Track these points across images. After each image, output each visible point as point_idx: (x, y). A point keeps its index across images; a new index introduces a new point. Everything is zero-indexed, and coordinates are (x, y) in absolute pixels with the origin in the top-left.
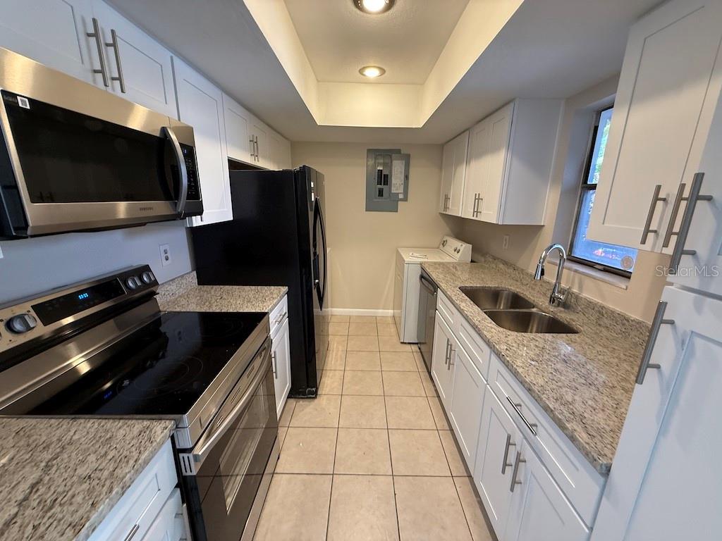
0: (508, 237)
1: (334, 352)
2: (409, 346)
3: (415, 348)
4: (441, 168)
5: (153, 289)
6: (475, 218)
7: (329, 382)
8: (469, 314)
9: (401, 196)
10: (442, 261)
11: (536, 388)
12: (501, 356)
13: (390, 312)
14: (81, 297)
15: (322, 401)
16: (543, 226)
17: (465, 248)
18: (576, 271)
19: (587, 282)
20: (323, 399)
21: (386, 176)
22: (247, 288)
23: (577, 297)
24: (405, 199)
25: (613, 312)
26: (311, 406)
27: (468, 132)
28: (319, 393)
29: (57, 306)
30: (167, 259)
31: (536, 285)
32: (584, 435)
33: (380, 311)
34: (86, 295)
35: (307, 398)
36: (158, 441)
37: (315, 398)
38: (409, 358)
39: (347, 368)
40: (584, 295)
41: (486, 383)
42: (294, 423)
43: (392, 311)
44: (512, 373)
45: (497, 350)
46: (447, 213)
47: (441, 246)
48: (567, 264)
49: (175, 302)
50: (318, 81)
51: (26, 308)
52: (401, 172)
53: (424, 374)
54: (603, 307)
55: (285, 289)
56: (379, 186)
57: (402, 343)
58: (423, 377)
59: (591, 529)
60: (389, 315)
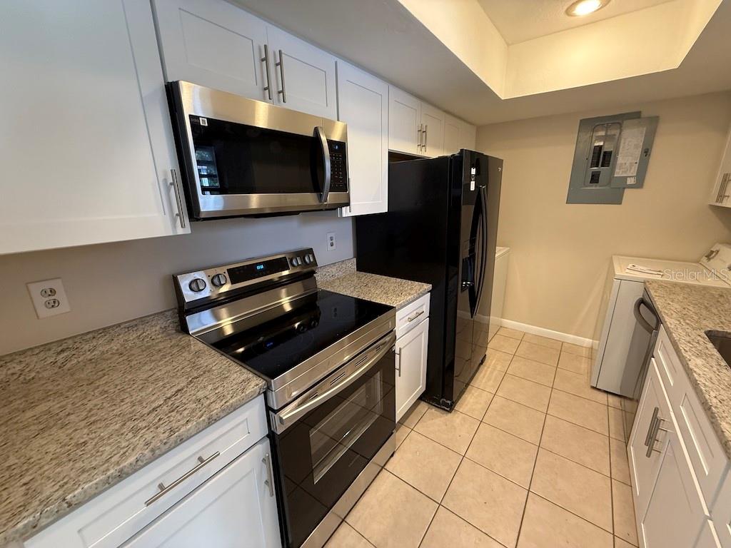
1: (489, 370)
2: (603, 396)
5: (313, 268)
7: (471, 401)
9: (631, 181)
10: (693, 283)
13: (587, 342)
14: (258, 268)
15: (455, 418)
20: (458, 417)
21: (608, 154)
22: (393, 279)
24: (639, 185)
26: (442, 419)
28: (455, 409)
29: (242, 271)
30: (332, 245)
33: (571, 336)
34: (262, 267)
35: (441, 408)
36: (247, 393)
37: (450, 412)
38: (600, 413)
39: (499, 393)
41: (707, 513)
42: (419, 428)
49: (331, 283)
50: (508, 45)
51: (225, 269)
52: (637, 146)
55: (429, 287)
56: (594, 169)
57: (593, 388)
58: (613, 447)
60: (585, 345)
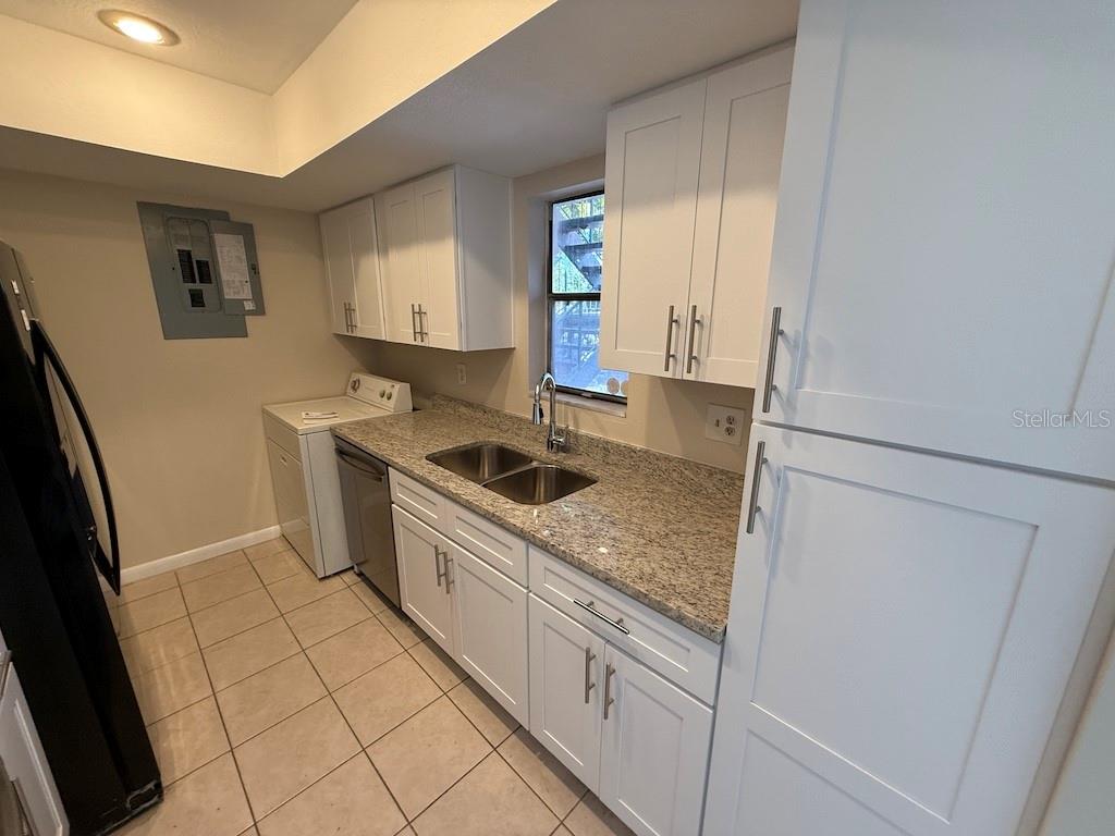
0: (463, 366)
1: (168, 669)
2: (336, 580)
3: (350, 578)
4: (322, 257)
6: (418, 343)
7: (181, 742)
8: (471, 498)
9: (249, 306)
10: (363, 417)
11: (615, 574)
12: (549, 547)
13: (273, 530)
15: (181, 797)
16: (514, 349)
17: (399, 390)
18: (567, 404)
19: (583, 415)
20: (183, 791)
21: (202, 265)
23: (577, 436)
24: (260, 310)
25: (618, 446)
27: (370, 200)
28: (164, 785)
31: (521, 429)
32: (689, 608)
35: (133, 818)
37: (161, 801)
38: (348, 599)
39: (220, 686)
40: (583, 431)
41: (527, 592)
43: (278, 527)
44: (575, 567)
45: (541, 540)
46: (354, 335)
47: (350, 390)
48: (559, 397)
52: (239, 258)
53: (387, 616)
54: (607, 443)
56: (191, 286)
57: (322, 579)
58: (384, 621)
59: (714, 708)
60: (273, 537)
